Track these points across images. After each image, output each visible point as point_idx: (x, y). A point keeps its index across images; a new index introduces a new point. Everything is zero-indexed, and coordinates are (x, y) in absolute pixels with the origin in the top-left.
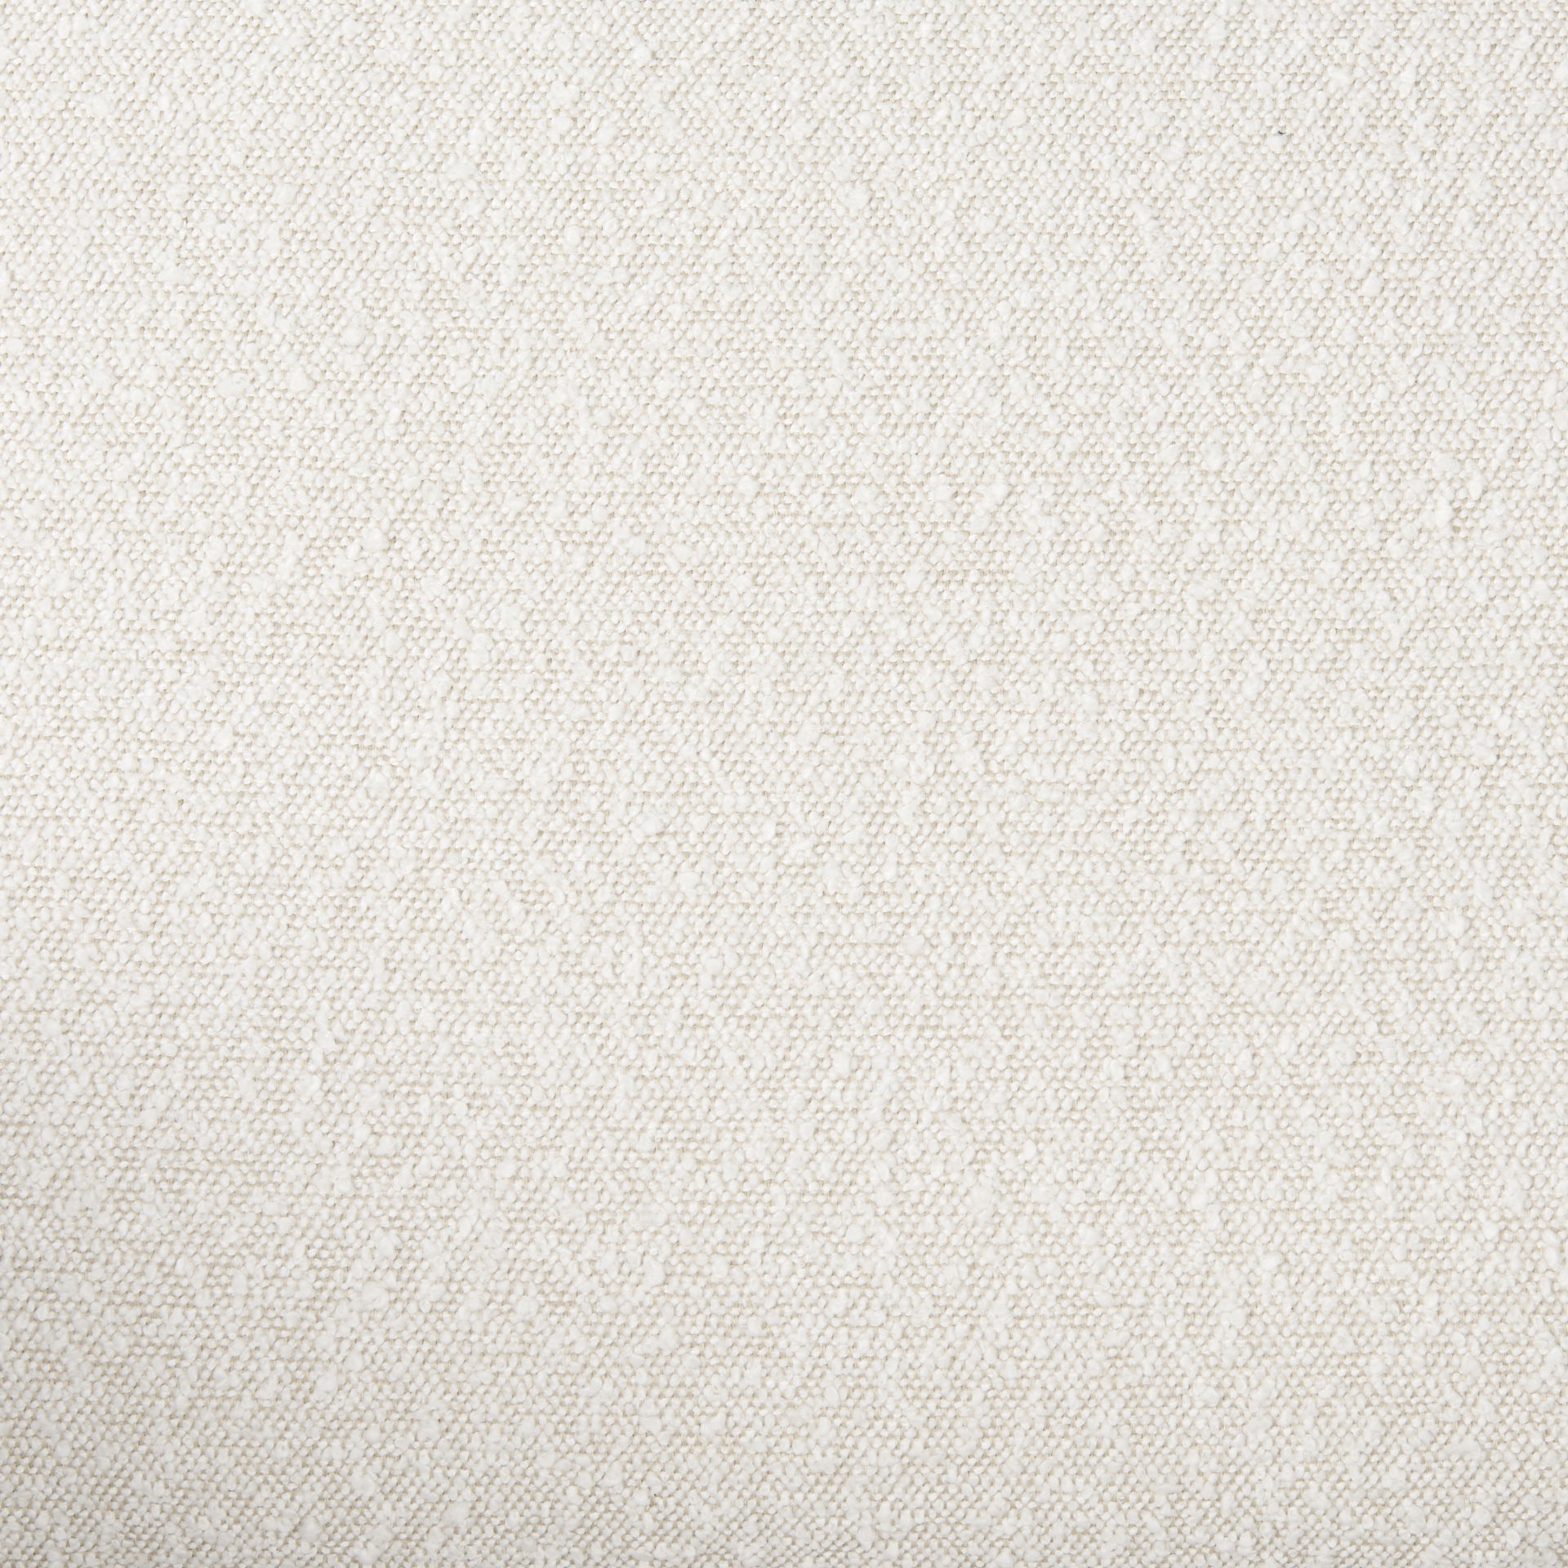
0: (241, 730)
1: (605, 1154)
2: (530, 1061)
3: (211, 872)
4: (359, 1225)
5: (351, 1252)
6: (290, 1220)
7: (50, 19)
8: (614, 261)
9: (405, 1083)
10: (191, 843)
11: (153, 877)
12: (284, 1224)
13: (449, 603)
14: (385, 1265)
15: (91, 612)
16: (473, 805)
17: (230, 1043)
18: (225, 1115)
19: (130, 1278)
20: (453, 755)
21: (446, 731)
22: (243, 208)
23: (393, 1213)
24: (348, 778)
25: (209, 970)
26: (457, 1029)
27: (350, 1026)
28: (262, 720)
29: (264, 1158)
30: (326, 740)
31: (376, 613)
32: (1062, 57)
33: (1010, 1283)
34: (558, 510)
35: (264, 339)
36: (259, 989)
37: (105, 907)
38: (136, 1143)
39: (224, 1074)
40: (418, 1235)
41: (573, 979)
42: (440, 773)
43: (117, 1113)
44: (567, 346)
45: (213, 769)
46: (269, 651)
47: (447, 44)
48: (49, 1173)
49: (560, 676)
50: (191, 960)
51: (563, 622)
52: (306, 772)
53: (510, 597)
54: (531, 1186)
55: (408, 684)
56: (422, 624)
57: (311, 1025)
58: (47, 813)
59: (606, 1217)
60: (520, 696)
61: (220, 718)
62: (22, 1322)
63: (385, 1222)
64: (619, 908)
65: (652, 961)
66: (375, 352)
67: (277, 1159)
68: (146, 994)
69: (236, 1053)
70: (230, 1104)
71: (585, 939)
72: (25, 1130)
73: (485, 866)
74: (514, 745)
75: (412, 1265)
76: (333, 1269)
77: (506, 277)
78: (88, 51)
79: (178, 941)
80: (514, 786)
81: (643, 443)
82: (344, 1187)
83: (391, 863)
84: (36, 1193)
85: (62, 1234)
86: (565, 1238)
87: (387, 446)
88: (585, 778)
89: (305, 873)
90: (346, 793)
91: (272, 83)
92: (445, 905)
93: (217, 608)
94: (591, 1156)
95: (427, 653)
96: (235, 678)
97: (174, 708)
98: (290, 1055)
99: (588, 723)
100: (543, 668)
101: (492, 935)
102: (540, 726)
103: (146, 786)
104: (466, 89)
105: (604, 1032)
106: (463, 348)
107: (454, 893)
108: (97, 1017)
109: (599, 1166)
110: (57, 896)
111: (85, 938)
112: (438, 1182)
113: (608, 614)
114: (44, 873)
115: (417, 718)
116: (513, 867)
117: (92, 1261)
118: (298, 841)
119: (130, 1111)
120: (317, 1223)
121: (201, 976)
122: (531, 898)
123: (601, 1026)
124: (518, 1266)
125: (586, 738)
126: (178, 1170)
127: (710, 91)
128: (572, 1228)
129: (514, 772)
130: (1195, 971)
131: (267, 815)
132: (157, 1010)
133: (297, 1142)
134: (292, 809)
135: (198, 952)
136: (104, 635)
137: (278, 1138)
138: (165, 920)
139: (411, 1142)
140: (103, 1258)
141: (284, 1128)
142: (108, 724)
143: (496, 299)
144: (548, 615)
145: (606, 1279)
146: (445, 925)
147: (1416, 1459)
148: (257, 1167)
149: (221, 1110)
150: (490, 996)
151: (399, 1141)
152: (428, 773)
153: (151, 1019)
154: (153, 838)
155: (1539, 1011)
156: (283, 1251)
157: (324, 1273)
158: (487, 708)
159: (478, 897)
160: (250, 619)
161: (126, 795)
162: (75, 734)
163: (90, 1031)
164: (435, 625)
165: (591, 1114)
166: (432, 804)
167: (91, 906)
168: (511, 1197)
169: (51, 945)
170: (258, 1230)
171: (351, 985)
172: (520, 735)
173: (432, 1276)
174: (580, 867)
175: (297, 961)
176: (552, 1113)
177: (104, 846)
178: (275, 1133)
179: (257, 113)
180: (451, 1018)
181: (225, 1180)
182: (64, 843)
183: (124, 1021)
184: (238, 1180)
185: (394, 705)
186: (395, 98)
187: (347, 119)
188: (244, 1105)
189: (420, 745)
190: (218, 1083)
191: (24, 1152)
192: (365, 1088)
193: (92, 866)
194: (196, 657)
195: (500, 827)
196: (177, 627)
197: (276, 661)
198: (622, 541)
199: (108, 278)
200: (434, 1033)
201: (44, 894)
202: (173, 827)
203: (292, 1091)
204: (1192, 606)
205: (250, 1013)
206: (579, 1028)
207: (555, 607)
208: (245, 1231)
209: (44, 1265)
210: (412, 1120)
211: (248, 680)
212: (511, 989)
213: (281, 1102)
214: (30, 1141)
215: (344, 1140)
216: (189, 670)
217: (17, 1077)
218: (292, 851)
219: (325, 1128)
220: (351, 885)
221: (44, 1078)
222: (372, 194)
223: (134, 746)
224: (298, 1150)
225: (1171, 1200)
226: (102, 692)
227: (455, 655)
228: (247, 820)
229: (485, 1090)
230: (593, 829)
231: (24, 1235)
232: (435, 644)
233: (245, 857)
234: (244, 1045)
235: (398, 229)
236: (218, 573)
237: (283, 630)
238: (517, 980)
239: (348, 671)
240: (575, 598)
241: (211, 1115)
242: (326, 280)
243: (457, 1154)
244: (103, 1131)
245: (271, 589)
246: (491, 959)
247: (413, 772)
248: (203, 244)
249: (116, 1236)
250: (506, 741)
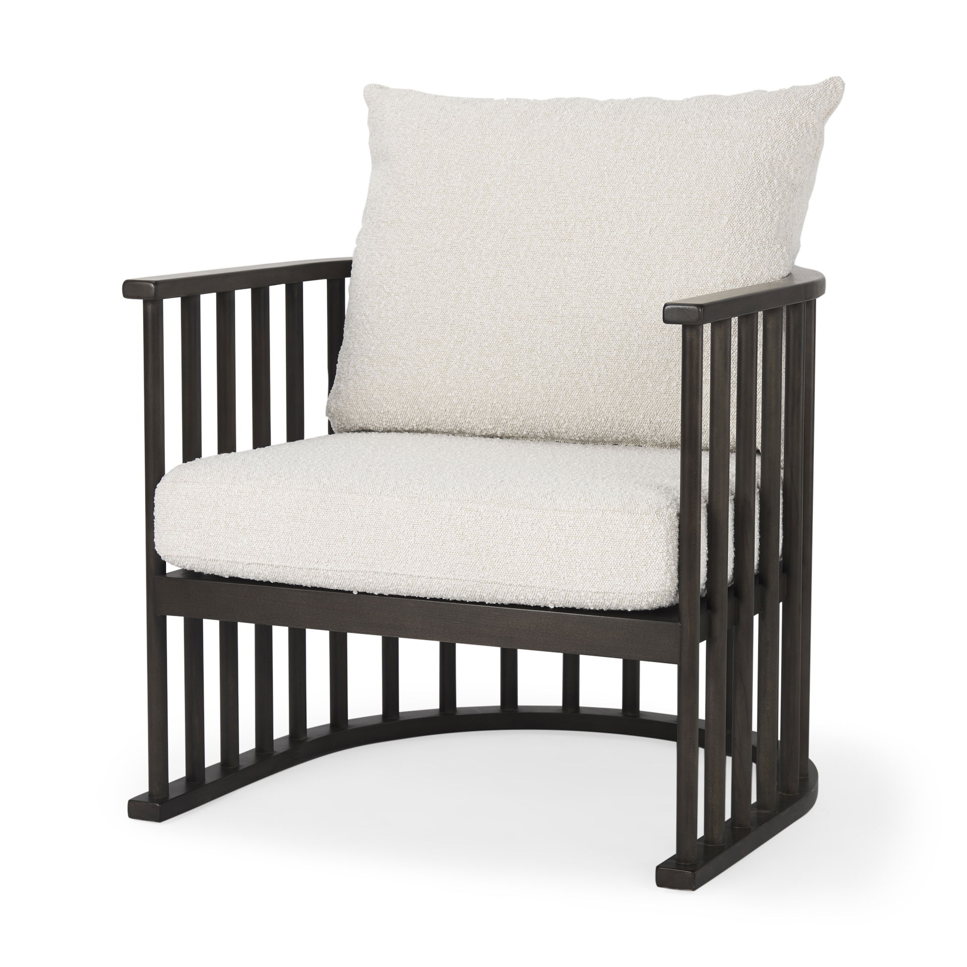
32: (599, 144)
33: (560, 368)
62: (401, 369)
82: (452, 347)
130: (595, 313)
147: (629, 404)
155: (653, 322)
204: (603, 247)
225: (588, 355)
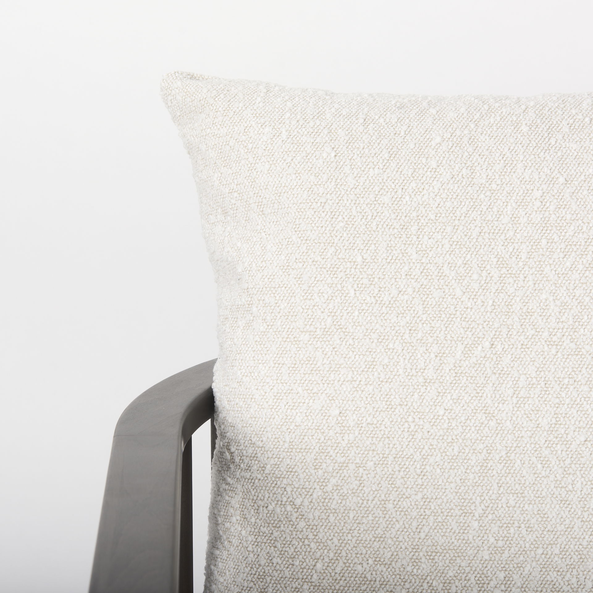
0: (447, 408)
1: (572, 546)
2: (546, 516)
3: (439, 455)
4: (491, 569)
5: (489, 578)
6: (469, 568)
7: (367, 169)
8: (559, 250)
9: (505, 523)
10: (431, 445)
11: (420, 457)
12: (468, 569)
13: (512, 365)
14: (500, 583)
15: (396, 370)
16: (523, 432)
17: (448, 511)
18: (447, 534)
19: (418, 587)
20: (516, 415)
21: (513, 408)
22: (436, 234)
23: (502, 566)
24: (482, 423)
25: (440, 487)
26: (522, 506)
27: (487, 505)
28: (453, 405)
29: (460, 548)
30: (474, 411)
31: (488, 369)
34: (546, 334)
35: (446, 278)
36: (457, 493)
37: (405, 467)
38: (418, 544)
39: (446, 521)
40: (511, 573)
41: (559, 489)
42: (512, 421)
43: (412, 534)
44: (545, 279)
45: (438, 421)
46: (454, 382)
47: (497, 177)
48: (390, 553)
49: (549, 389)
50: (434, 484)
51: (549, 371)
52: (468, 421)
53: (531, 363)
54: (548, 557)
55: (500, 392)
56: (503, 372)
57: (474, 505)
58: (385, 436)
59: (572, 566)
60: (537, 396)
61: (439, 404)
63: (500, 568)
64: (573, 466)
65: (584, 483)
66: (483, 282)
67: (464, 548)
68: (420, 495)
69: (450, 514)
70: (448, 530)
71: (562, 476)
72: (382, 539)
73: (529, 452)
74: (536, 412)
75: (509, 582)
76: (484, 584)
77: (524, 256)
78: (380, 181)
79: (430, 477)
80: (536, 426)
81: (572, 311)
83: (498, 451)
84: (386, 560)
85: (395, 573)
86: (559, 573)
87: (488, 313)
88: (559, 423)
89: (470, 455)
90: (482, 428)
91: (442, 191)
92: (516, 465)
93: (437, 368)
94: (567, 547)
95: (506, 382)
96: (444, 391)
97: (425, 401)
98: (467, 515)
99: (559, 405)
100: (543, 387)
101: (532, 475)
102: (544, 406)
103: (417, 427)
104: (505, 192)
105: (570, 506)
106: (511, 280)
107: (519, 461)
108: (404, 503)
109: (570, 550)
110: (389, 463)
111: (399, 477)
112: (517, 556)
113: (564, 368)
114: (385, 456)
115: (503, 404)
116: (537, 452)
117: (405, 582)
118: (467, 444)
119: (416, 533)
120: (478, 569)
121: (438, 489)
122: (544, 462)
123: (569, 504)
124: (544, 583)
125: (559, 409)
126: (432, 552)
127: (585, 192)
128: (561, 570)
129: (536, 421)
131: (456, 436)
132: (424, 500)
133: (471, 543)
134: (464, 434)
135: (436, 481)
136: (400, 377)
137: (464, 542)
138: (425, 471)
139: (508, 543)
140: (409, 581)
141: (466, 538)
142: (403, 407)
143: (521, 264)
144: (544, 369)
145: (573, 587)
146: (516, 472)
148: (458, 551)
149: (446, 532)
150: (532, 495)
151: (504, 542)
152: (508, 421)
153: (422, 503)
154: (420, 444)
156: (467, 578)
157: (481, 585)
158: (526, 400)
159: (527, 462)
160: (447, 371)
161: (410, 430)
162: (393, 410)
163: (402, 507)
164: (508, 372)
165: (567, 533)
166: (510, 432)
167: (401, 466)
168: (541, 560)
169: (388, 479)
170: (459, 572)
171: (486, 491)
172: (537, 409)
173: (516, 586)
174: (559, 452)
175: (468, 484)
176: (554, 533)
177: (404, 447)
178: (463, 540)
179: (438, 201)
180: (520, 502)
181: (447, 555)
182: (391, 446)
183: (413, 504)
184: (452, 555)
185: (496, 399)
186: (482, 196)
187: (467, 203)
188: (453, 531)
189: (505, 412)
190: (444, 524)
191: (382, 547)
192: (492, 525)
193: (400, 453)
194: (431, 384)
195: (532, 439)
196: (424, 374)
197: (456, 385)
198: (567, 344)
199: (394, 258)
200: (514, 507)
201: (385, 462)
202: (426, 440)
203: (468, 526)
205: (454, 501)
206: (561, 505)
207: (546, 366)
208: (455, 572)
209: (389, 583)
210: (508, 535)
211: (448, 391)
212: (539, 493)
213: (465, 529)
214: (384, 543)
215: (486, 542)
216: (429, 388)
217: (379, 522)
218: (465, 448)
219: (480, 538)
220: (485, 458)
221: (388, 522)
222: (478, 229)
223: (412, 414)
224: (471, 545)
226: (401, 396)
227: (515, 382)
228: (450, 438)
229: (531, 525)
230: (563, 440)
231: (383, 574)
232: (508, 379)
233: (450, 450)
234: (452, 511)
235: (487, 240)
236: (436, 356)
237: (458, 375)
238: (541, 489)
239: (480, 388)
240: (553, 363)
241: (442, 534)
242: (465, 258)
243: (523, 546)
244: (407, 540)
245: (454, 361)
246: (532, 483)
247: (503, 421)
248: (424, 246)
249: (413, 574)
250: (533, 411)
